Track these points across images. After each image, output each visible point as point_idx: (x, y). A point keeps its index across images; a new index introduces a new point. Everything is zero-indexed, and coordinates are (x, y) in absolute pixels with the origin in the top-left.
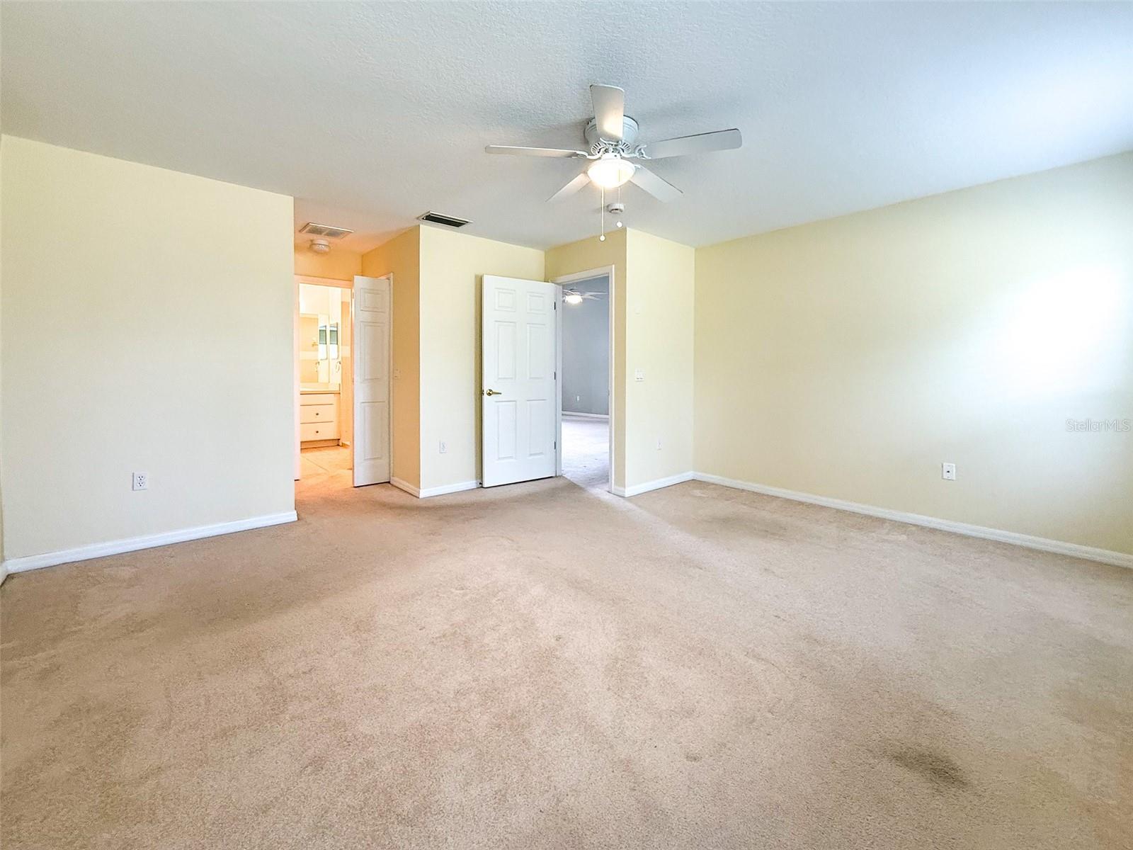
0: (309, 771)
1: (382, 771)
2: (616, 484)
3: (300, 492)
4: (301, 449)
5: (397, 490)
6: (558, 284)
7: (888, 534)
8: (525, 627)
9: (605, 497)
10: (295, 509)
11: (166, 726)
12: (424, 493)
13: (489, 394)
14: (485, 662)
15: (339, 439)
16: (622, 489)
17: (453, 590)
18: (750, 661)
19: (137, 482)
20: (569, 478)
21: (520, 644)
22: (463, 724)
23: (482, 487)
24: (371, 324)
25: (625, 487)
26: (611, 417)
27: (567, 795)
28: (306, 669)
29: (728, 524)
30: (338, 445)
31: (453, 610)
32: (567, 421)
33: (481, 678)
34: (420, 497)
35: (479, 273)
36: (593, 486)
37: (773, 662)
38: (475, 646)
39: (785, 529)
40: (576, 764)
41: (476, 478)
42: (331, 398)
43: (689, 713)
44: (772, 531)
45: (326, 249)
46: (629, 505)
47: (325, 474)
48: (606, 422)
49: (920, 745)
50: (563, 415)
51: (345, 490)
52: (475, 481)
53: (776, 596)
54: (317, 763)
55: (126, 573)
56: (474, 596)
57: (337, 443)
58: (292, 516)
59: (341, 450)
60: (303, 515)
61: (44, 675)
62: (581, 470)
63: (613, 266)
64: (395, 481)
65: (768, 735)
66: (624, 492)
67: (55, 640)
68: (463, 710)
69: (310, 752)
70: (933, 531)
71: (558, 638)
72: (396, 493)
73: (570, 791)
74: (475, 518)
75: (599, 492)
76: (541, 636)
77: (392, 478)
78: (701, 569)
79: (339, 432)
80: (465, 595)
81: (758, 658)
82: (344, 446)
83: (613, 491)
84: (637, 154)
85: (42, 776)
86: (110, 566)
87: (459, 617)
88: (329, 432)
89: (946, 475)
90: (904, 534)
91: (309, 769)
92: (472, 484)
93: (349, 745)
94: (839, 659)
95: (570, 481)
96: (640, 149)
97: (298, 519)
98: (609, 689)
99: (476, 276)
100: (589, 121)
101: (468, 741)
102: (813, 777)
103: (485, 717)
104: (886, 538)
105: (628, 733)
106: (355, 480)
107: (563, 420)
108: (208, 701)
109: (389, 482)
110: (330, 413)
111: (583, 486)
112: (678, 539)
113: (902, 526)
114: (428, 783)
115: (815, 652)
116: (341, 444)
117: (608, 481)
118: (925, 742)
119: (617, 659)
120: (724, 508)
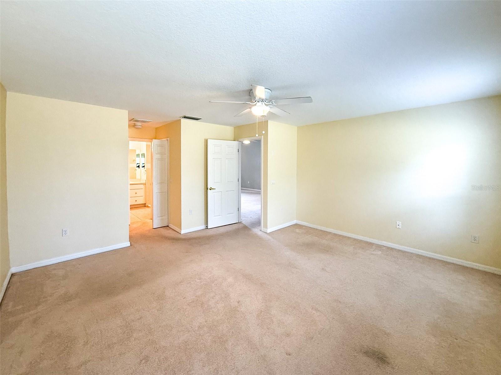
0: (143, 362)
1: (171, 361)
2: (263, 228)
3: (131, 231)
4: (130, 208)
5: (171, 230)
6: (240, 141)
7: (374, 251)
8: (225, 297)
9: (259, 233)
10: (129, 241)
11: (86, 343)
12: (183, 232)
13: (210, 189)
14: (210, 313)
15: (145, 204)
16: (266, 229)
17: (196, 280)
18: (314, 312)
19: (64, 232)
20: (244, 223)
21: (223, 305)
22: (202, 341)
23: (207, 228)
24: (160, 160)
25: (267, 228)
26: (262, 191)
27: (241, 370)
28: (139, 317)
29: (309, 246)
30: (145, 206)
31: (196, 290)
32: (244, 192)
33: (208, 320)
34: (182, 233)
35: (207, 138)
36: (253, 227)
37: (322, 312)
38: (206, 306)
39: (332, 249)
40: (245, 357)
41: (205, 225)
42: (142, 186)
43: (288, 335)
44: (327, 250)
45: (141, 127)
46: (269, 237)
47: (140, 221)
48: (259, 193)
49: (374, 347)
50: (241, 189)
51: (149, 231)
52: (204, 226)
53: (326, 281)
54: (146, 359)
55: (61, 273)
56: (205, 283)
57: (145, 205)
58: (128, 244)
59: (147, 209)
60: (133, 243)
61: (35, 321)
62: (249, 219)
63: (263, 136)
64: (171, 226)
65: (318, 344)
66: (267, 231)
67: (37, 305)
68: (201, 335)
69: (143, 354)
70: (392, 249)
71: (238, 302)
72: (170, 231)
73: (242, 369)
74: (205, 244)
75: (256, 231)
76: (232, 301)
77: (169, 224)
78: (297, 269)
79: (146, 201)
80: (201, 282)
81: (317, 310)
82: (148, 207)
83: (262, 230)
84: (271, 103)
85: (41, 366)
86: (55, 269)
87: (199, 293)
88: (141, 201)
89: (398, 227)
90: (380, 251)
91: (143, 361)
92: (203, 227)
93: (158, 351)
94: (348, 310)
95: (244, 224)
96: (272, 102)
97: (131, 245)
98: (258, 325)
99: (205, 139)
100: (251, 90)
101: (203, 348)
102: (333, 361)
103: (210, 338)
104: (373, 252)
105: (265, 344)
106: (154, 226)
107: (242, 192)
108: (101, 332)
109: (168, 226)
110: (141, 193)
111: (250, 227)
112: (288, 254)
113: (379, 247)
114: (189, 366)
115: (339, 307)
116: (146, 206)
117: (260, 225)
118: (376, 346)
119: (261, 311)
120: (308, 238)
